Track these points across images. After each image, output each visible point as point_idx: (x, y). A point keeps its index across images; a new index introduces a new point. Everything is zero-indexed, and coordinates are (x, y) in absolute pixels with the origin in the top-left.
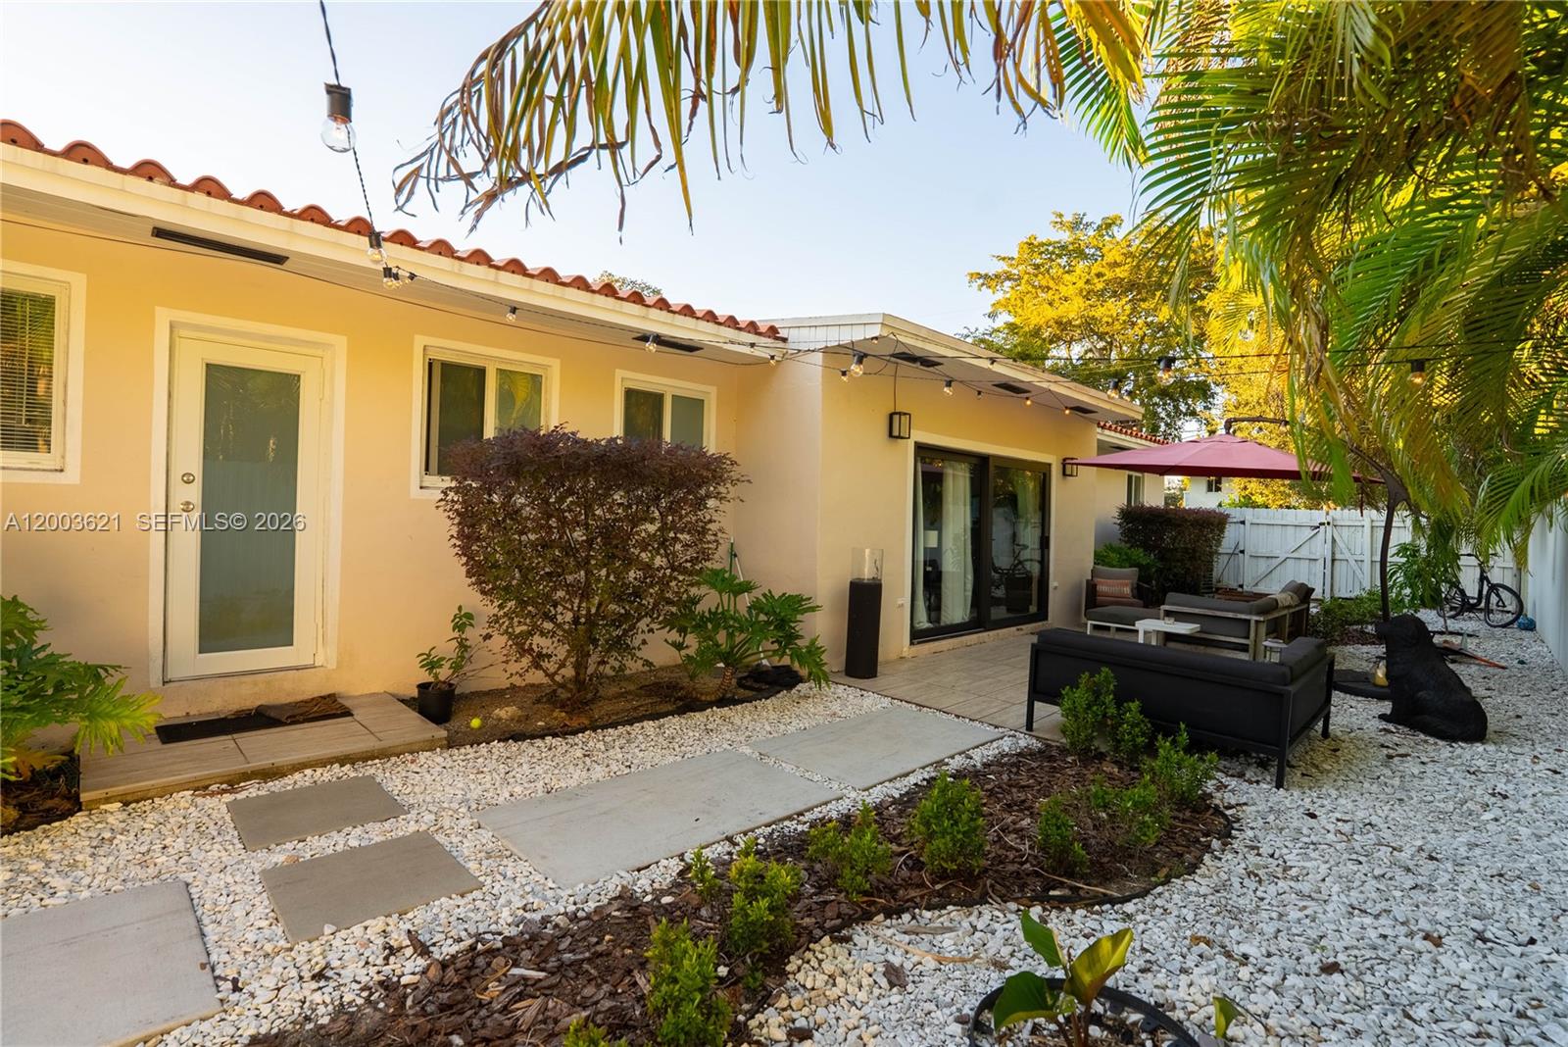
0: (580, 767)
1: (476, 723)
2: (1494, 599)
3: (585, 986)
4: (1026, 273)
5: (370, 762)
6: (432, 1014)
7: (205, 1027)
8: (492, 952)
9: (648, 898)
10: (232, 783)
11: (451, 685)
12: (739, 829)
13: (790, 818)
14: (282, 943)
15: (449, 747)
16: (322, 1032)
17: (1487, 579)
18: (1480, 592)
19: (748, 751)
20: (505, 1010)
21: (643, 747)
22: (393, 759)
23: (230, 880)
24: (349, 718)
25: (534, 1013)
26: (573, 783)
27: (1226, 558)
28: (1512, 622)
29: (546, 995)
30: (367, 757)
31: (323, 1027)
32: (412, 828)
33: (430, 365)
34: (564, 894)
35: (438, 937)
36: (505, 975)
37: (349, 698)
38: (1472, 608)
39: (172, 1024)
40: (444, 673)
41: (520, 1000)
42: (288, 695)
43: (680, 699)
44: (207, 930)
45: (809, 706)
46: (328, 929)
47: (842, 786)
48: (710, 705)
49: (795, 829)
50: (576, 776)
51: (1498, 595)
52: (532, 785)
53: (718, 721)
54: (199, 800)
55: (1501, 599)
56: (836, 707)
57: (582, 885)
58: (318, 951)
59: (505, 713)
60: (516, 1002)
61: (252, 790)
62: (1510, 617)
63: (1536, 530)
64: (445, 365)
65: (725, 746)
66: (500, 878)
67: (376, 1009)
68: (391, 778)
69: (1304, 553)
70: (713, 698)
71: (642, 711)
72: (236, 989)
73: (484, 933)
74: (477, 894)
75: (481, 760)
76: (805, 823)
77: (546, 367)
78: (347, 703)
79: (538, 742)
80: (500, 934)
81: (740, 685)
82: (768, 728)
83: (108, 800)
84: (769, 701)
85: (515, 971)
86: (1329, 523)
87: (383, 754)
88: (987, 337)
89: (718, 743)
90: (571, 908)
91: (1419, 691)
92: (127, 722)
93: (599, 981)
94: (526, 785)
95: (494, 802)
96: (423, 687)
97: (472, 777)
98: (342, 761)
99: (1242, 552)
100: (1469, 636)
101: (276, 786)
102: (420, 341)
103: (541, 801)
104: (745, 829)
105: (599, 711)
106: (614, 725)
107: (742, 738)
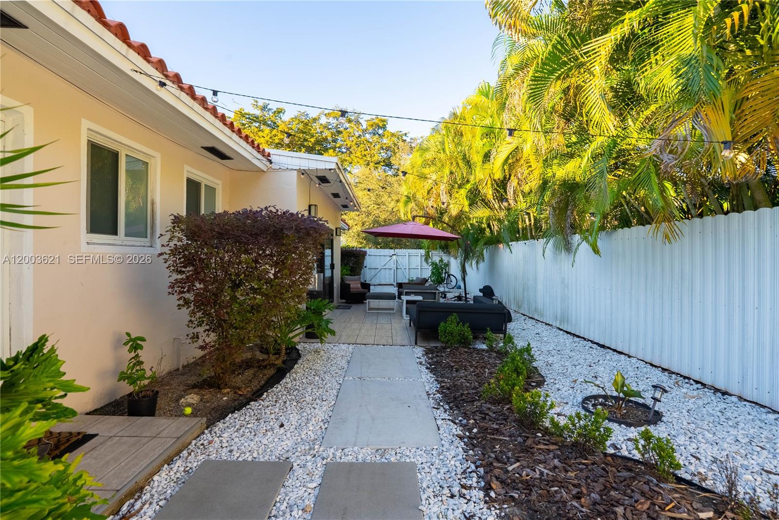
1: (188, 410)
10: (116, 512)
12: (428, 404)
15: (208, 427)
19: (351, 378)
28: (455, 287)
30: (177, 452)
51: (450, 278)
64: (93, 146)
65: (338, 379)
69: (387, 266)
77: (152, 157)
86: (395, 255)
87: (183, 447)
98: (167, 461)
99: (366, 267)
102: (85, 124)
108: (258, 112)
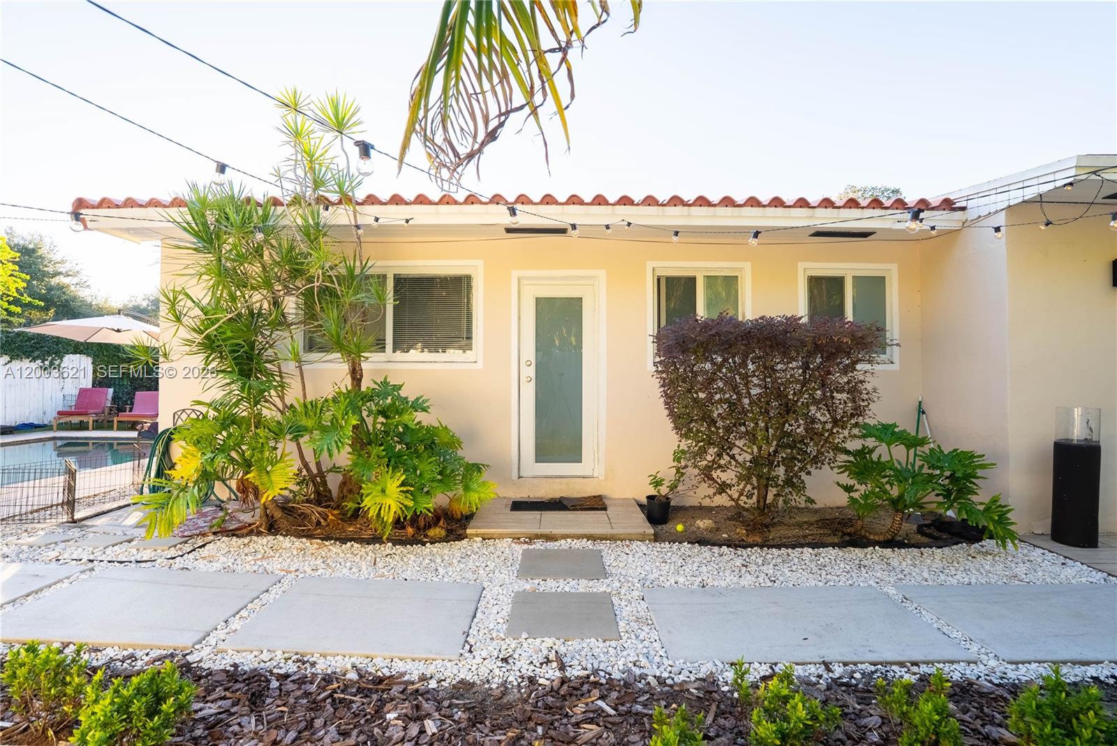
0: (735, 573)
1: (680, 528)
3: (635, 733)
5: (604, 542)
6: (539, 708)
7: (449, 664)
8: (596, 684)
9: (726, 689)
10: (532, 538)
11: (668, 498)
12: (840, 659)
13: (901, 664)
14: (502, 635)
15: (655, 541)
16: (490, 692)
19: (892, 591)
20: (577, 725)
21: (794, 568)
22: (619, 542)
23: (500, 591)
24: (604, 512)
25: (591, 736)
26: (723, 584)
29: (606, 727)
30: (603, 538)
31: (491, 689)
32: (602, 589)
33: (659, 280)
34: (666, 662)
35: (575, 662)
36: (593, 702)
37: (610, 499)
39: (437, 657)
40: (664, 490)
41: (590, 723)
42: (578, 492)
43: (849, 534)
44: (477, 615)
45: (987, 563)
46: (524, 635)
47: (983, 650)
48: (874, 544)
49: (902, 677)
50: (729, 579)
52: (693, 578)
53: (876, 560)
54: (513, 545)
56: (1021, 570)
57: (682, 661)
58: (513, 646)
59: (703, 524)
60: (586, 723)
61: (539, 545)
64: (670, 280)
65: (871, 582)
66: (633, 637)
67: (519, 691)
68: (609, 553)
70: (881, 538)
71: (809, 539)
72: (470, 651)
73: (602, 670)
74: (613, 643)
75: (669, 554)
76: (915, 674)
77: (741, 270)
78: (607, 502)
79: (716, 549)
80: (610, 674)
81: (920, 530)
82: (926, 575)
83: (477, 535)
84: (939, 550)
85: (601, 703)
87: (612, 538)
89: (865, 580)
90: (665, 675)
92: (482, 495)
93: (647, 735)
94: (689, 578)
95: (663, 585)
96: (650, 498)
97: (658, 564)
98: (590, 537)
101: (551, 545)
102: (650, 265)
103: (693, 592)
104: (846, 660)
105: (773, 534)
106: (779, 547)
107: (892, 580)
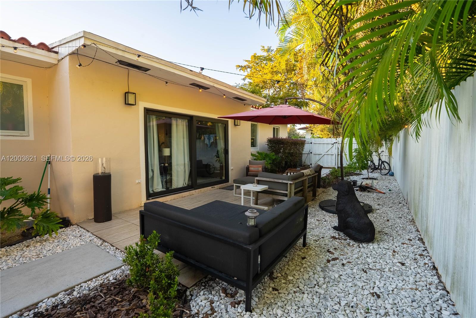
2: (383, 166)
4: (254, 65)
17: (381, 159)
18: (379, 164)
27: (306, 155)
28: (387, 173)
38: (377, 169)
51: (384, 165)
55: (385, 166)
62: (387, 171)
63: (394, 142)
69: (329, 153)
86: (337, 143)
88: (243, 86)
91: (348, 217)
99: (311, 153)
100: (375, 179)
108: (265, 54)
